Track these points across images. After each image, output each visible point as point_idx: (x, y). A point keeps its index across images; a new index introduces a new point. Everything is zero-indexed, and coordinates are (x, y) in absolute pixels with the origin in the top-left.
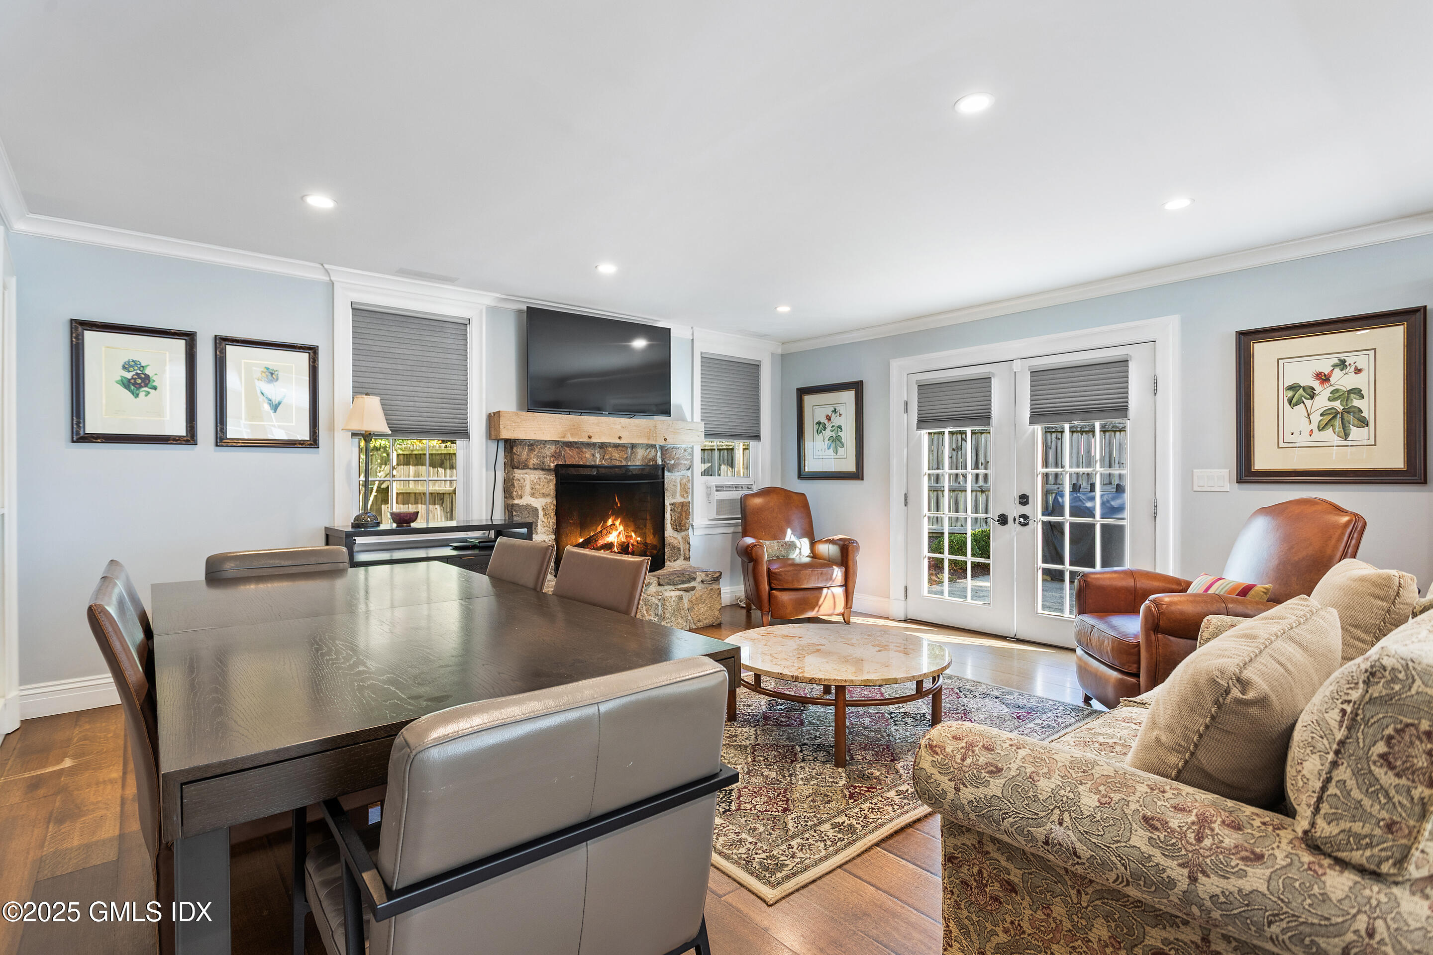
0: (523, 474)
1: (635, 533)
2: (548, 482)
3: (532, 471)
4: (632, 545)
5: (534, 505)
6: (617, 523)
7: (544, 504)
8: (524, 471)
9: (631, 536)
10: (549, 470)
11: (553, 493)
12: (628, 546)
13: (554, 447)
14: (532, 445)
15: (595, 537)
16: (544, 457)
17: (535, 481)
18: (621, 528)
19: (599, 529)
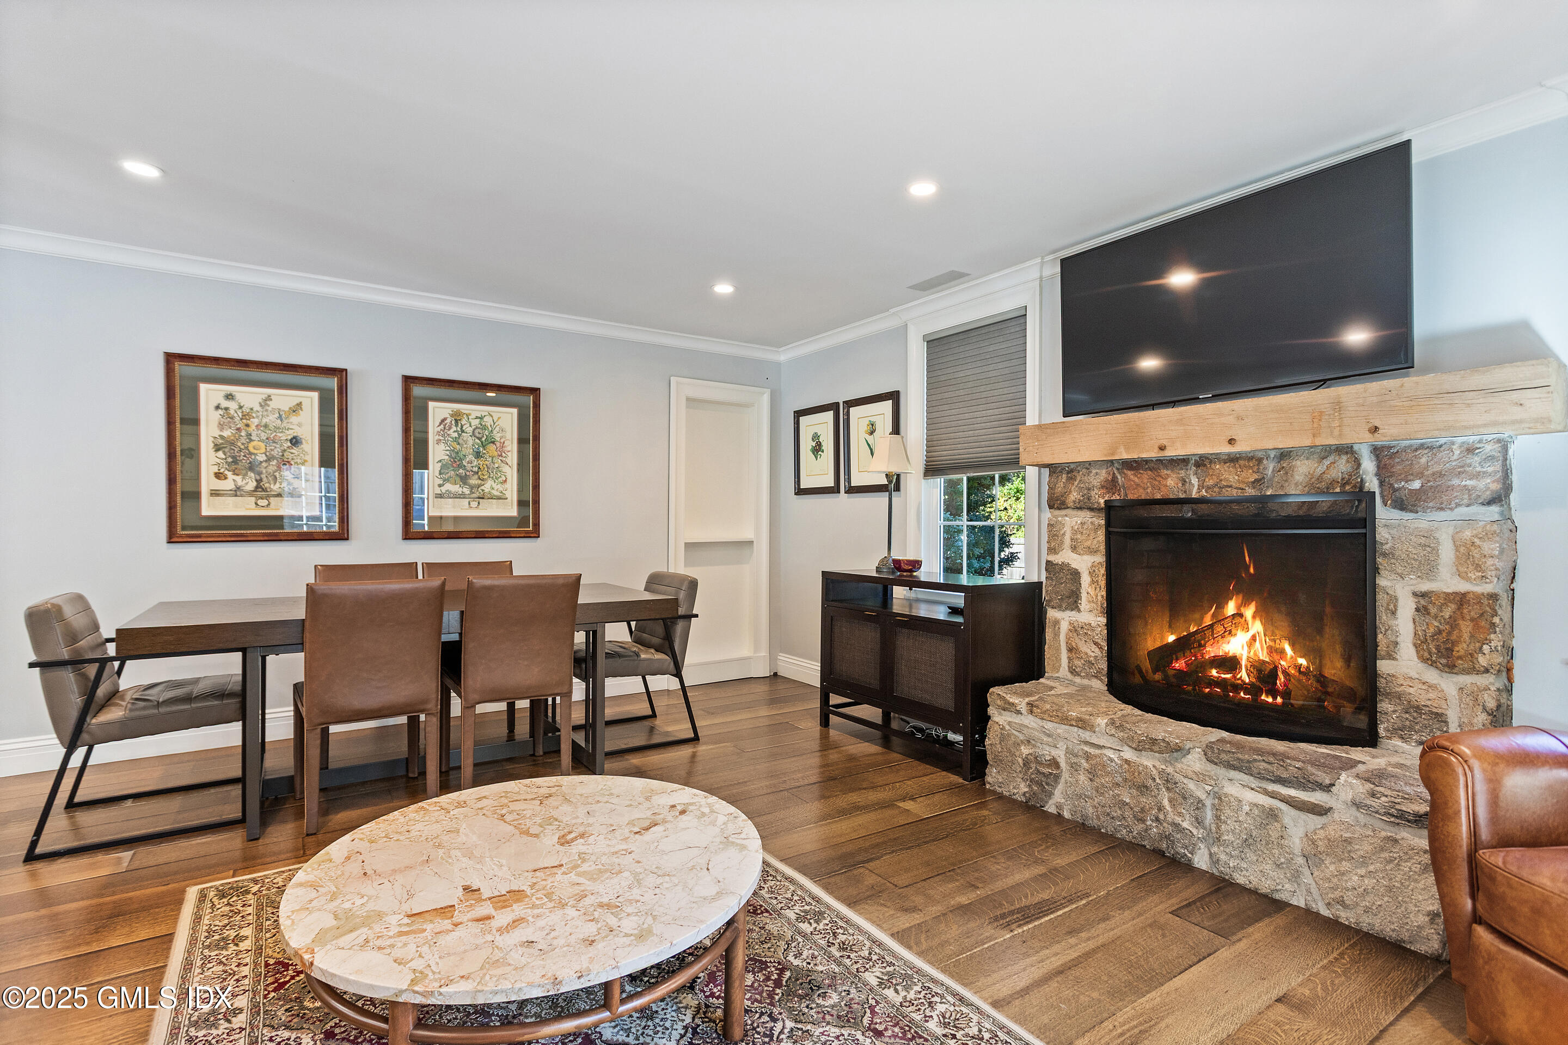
0: (1062, 516)
1: (1293, 646)
2: (1096, 530)
3: (1075, 512)
4: (1284, 672)
5: (1074, 565)
6: (1249, 612)
7: (1090, 564)
8: (1063, 512)
9: (1282, 652)
10: (1100, 510)
11: (1102, 548)
12: (1273, 674)
13: (1104, 471)
14: (1071, 471)
15: (1198, 637)
16: (1089, 489)
17: (1076, 527)
18: (1257, 627)
19: (1208, 621)
